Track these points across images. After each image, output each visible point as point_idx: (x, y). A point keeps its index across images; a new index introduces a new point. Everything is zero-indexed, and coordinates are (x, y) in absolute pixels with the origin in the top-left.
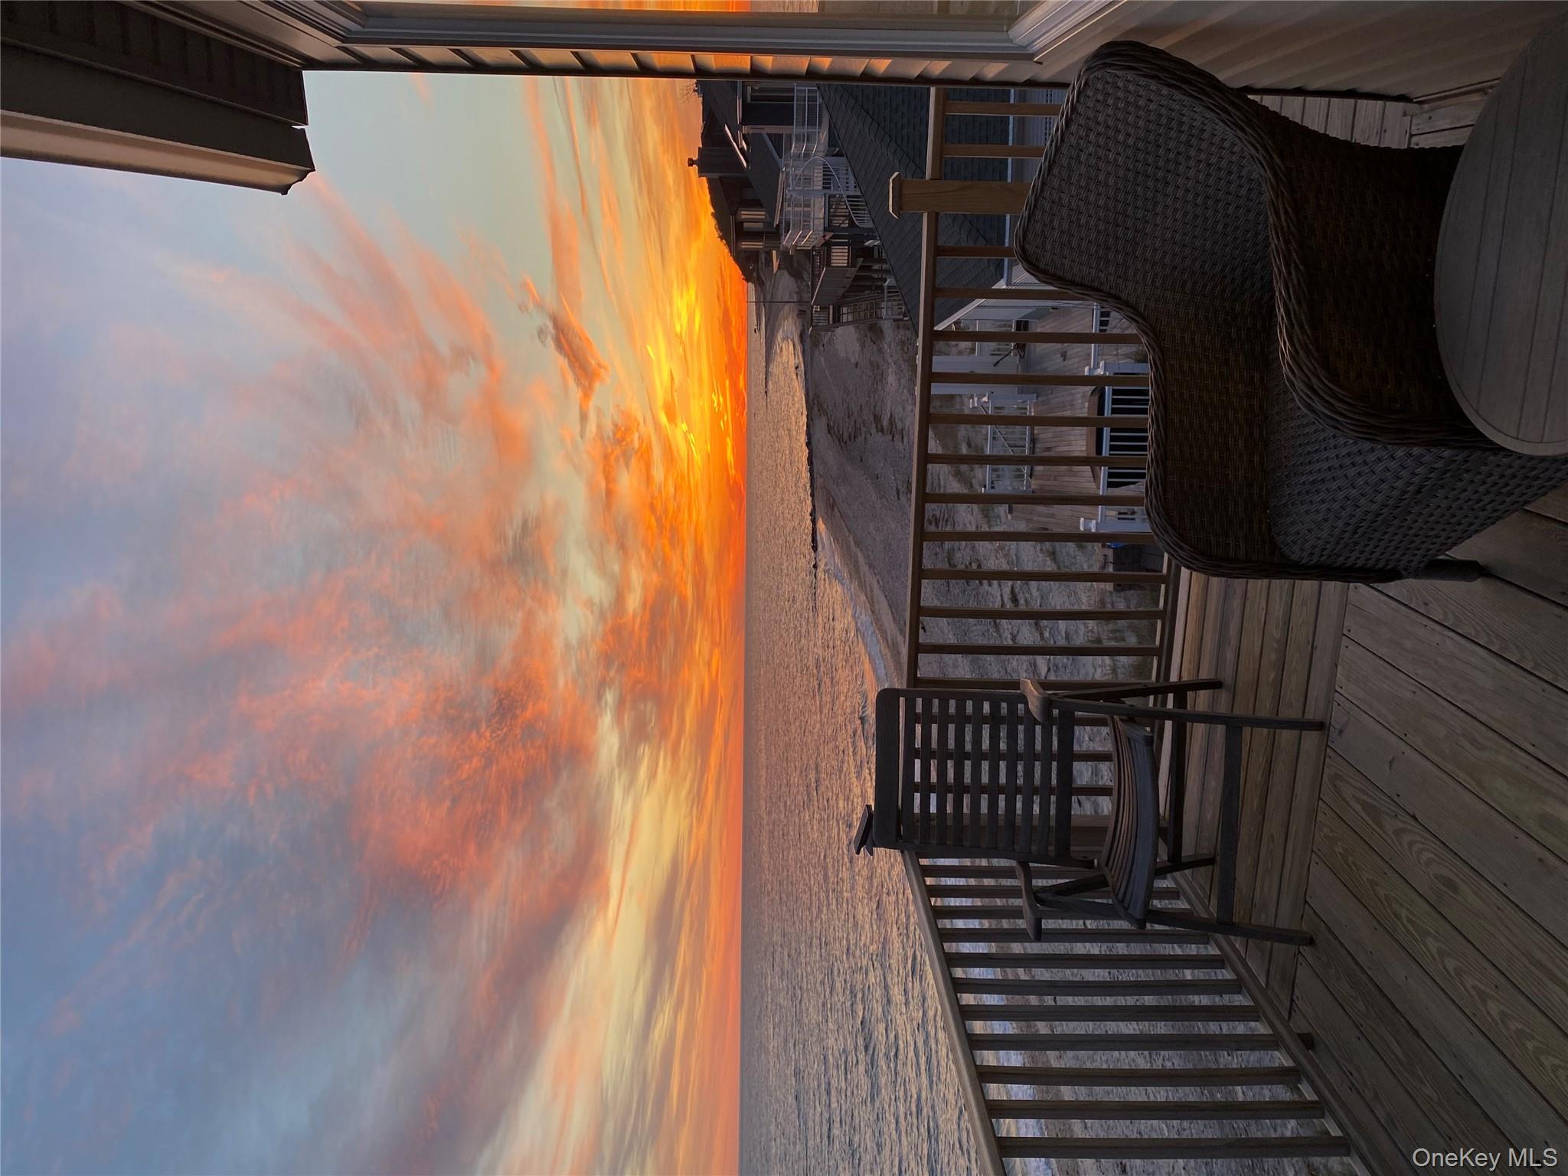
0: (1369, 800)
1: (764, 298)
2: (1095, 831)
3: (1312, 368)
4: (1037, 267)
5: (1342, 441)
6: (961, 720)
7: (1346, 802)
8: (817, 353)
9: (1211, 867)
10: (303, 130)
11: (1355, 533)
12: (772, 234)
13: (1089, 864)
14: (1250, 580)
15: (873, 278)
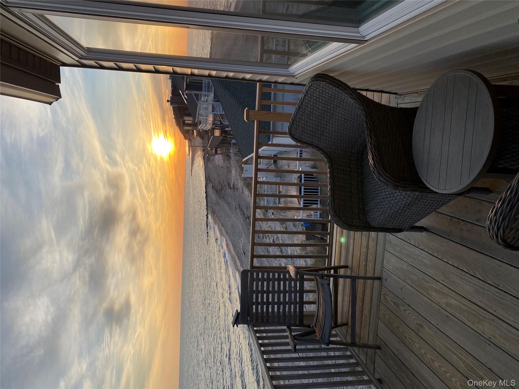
0: (395, 301)
1: (191, 145)
2: (311, 315)
3: (379, 168)
4: (294, 138)
5: (389, 190)
6: (268, 280)
7: (388, 302)
8: (209, 163)
9: (347, 326)
10: (58, 85)
11: (391, 217)
12: (195, 125)
13: (309, 326)
14: (356, 232)
15: (228, 140)
